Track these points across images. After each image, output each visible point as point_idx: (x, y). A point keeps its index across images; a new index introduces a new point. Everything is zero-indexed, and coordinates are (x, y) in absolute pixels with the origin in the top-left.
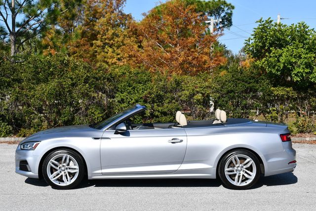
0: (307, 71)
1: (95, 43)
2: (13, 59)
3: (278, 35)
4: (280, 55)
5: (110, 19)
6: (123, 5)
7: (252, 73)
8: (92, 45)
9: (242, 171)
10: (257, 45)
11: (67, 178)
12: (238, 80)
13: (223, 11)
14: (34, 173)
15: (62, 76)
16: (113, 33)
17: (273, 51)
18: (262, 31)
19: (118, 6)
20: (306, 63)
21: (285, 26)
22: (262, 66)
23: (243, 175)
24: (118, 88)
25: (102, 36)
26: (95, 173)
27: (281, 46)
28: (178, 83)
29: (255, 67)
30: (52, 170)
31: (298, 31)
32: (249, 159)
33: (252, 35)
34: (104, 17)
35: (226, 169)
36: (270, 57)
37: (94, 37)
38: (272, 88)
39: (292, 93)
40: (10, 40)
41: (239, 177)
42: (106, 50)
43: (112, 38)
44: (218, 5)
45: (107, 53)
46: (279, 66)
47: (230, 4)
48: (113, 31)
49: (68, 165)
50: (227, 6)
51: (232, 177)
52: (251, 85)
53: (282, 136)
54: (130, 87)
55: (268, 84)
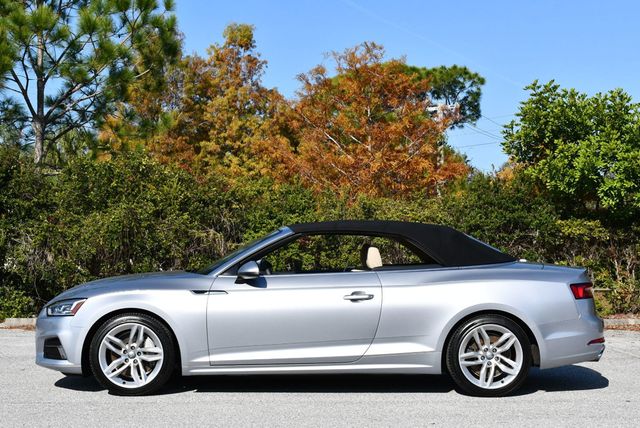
0: (628, 184)
1: (205, 147)
2: (38, 169)
3: (570, 114)
4: (575, 155)
5: (235, 99)
6: (262, 71)
7: (518, 190)
8: (198, 150)
9: (494, 358)
10: (526, 135)
11: (139, 373)
12: (491, 204)
13: (463, 88)
14: (73, 362)
15: (135, 196)
16: (241, 127)
17: (560, 147)
18: (537, 107)
19: (251, 73)
20: (626, 169)
21: (583, 97)
22: (537, 178)
23: (497, 368)
24: (249, 220)
25: (218, 133)
26: (195, 363)
27: (575, 138)
28: (369, 211)
29: (524, 179)
30: (110, 356)
31: (609, 107)
32: (508, 334)
33: (518, 115)
34: (223, 95)
35: (462, 355)
36: (554, 157)
37: (203, 134)
38: (559, 222)
39: (600, 232)
40: (32, 133)
41: (488, 370)
42: (226, 161)
43: (239, 138)
44: (452, 76)
45: (229, 166)
46: (572, 177)
47: (476, 75)
48: (240, 123)
49: (142, 346)
50: (470, 78)
51: (475, 370)
52: (516, 215)
53: (574, 287)
54: (271, 218)
55: (551, 213)
